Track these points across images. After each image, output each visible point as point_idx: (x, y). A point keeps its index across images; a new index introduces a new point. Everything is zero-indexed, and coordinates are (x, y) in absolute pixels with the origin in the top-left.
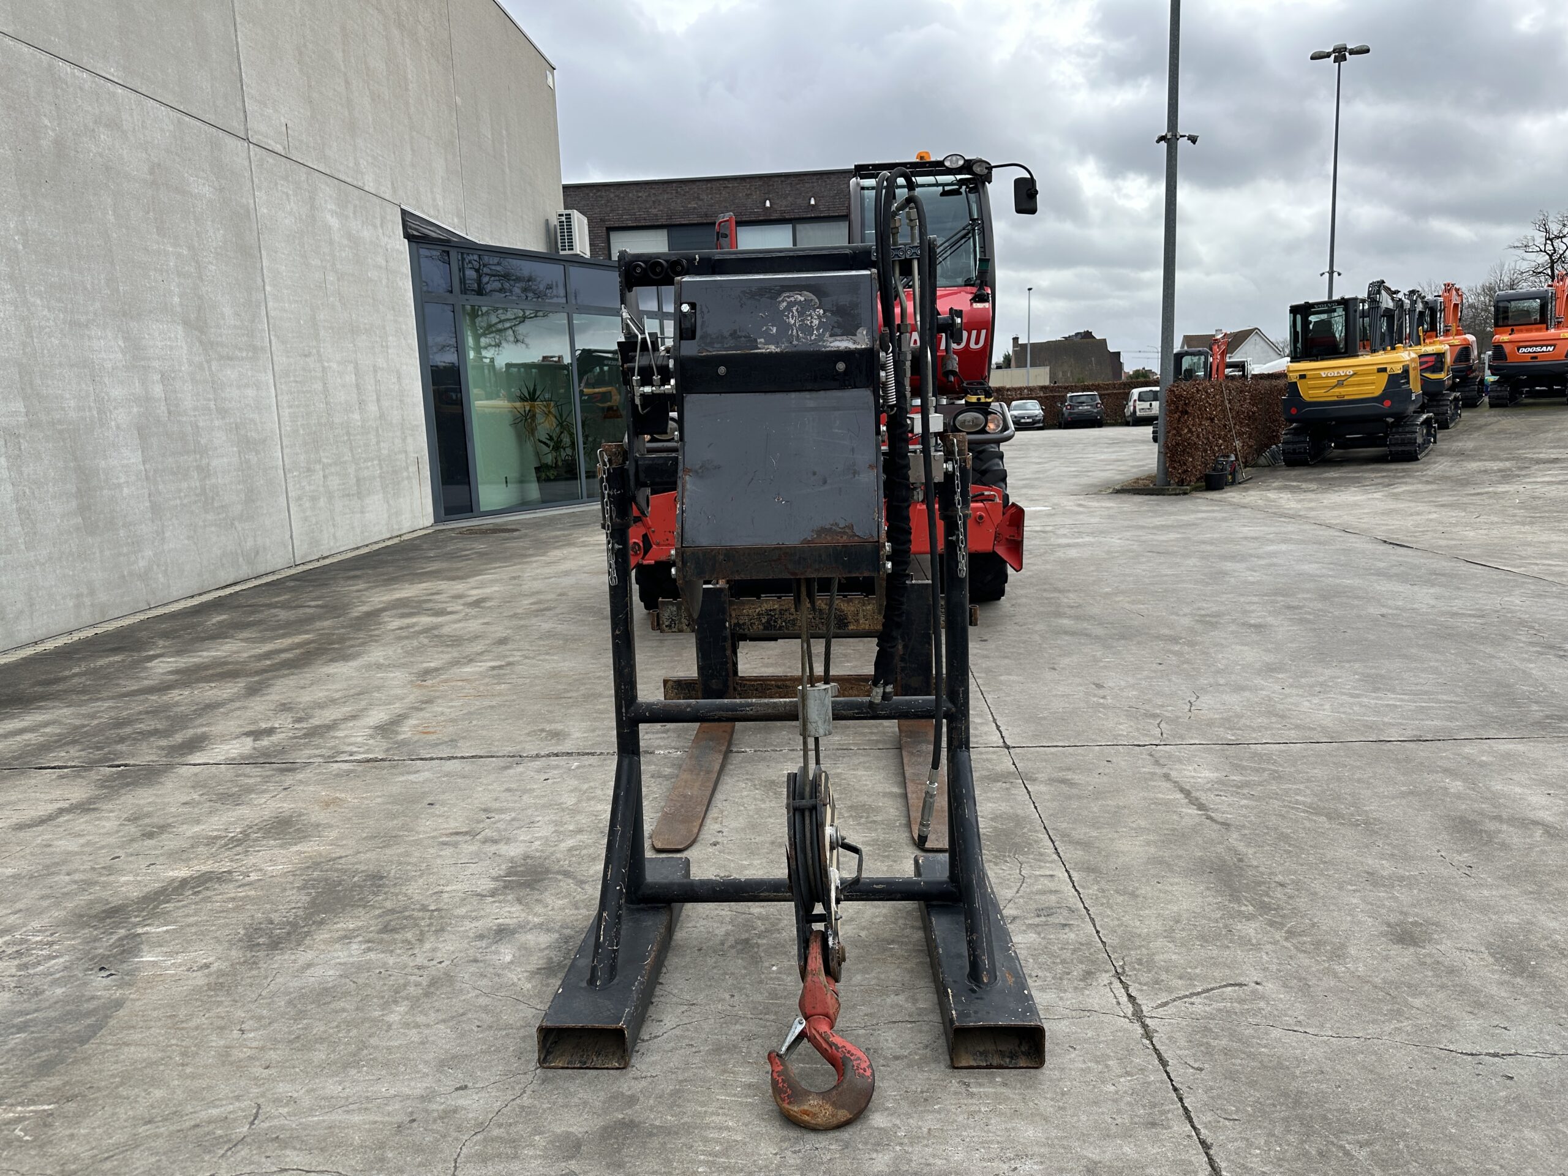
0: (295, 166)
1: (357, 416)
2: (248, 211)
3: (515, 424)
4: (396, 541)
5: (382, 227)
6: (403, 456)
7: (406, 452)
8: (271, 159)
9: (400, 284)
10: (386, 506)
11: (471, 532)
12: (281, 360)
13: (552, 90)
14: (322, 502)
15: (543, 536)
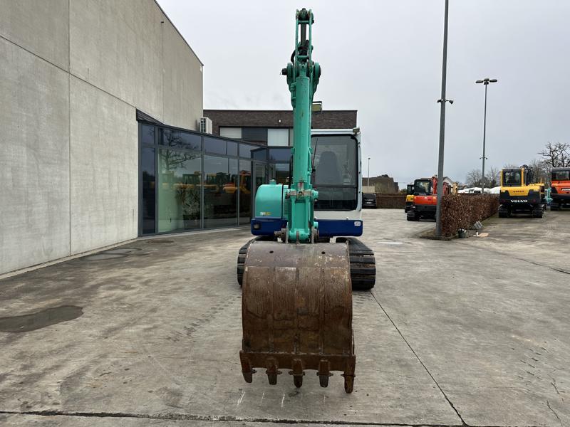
0: (90, 87)
1: (107, 191)
2: (66, 102)
5: (127, 115)
6: (127, 208)
8: (79, 82)
10: (117, 230)
11: (153, 242)
12: (74, 165)
13: (202, 73)
14: (87, 228)
15: (183, 245)
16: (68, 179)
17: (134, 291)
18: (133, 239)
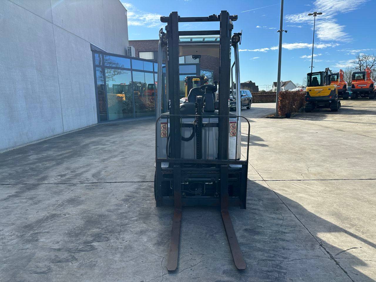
0: (64, 31)
1: (79, 95)
2: (53, 42)
5: (85, 47)
7: (91, 105)
8: (58, 29)
9: (90, 62)
10: (86, 118)
11: (107, 125)
12: (61, 80)
13: (126, 17)
14: (71, 117)
15: (126, 126)
16: (59, 88)
18: (96, 124)
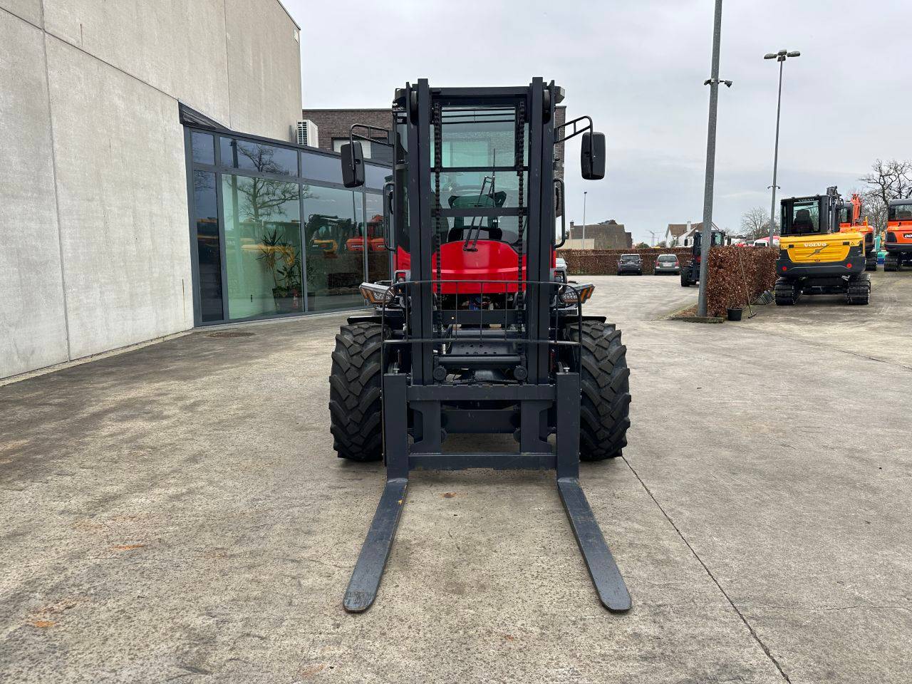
0: (87, 56)
1: (132, 248)
2: (40, 84)
3: (260, 259)
4: (160, 341)
5: (162, 111)
6: (171, 278)
7: (174, 275)
8: (65, 49)
9: (176, 155)
10: (154, 314)
11: (220, 335)
12: (65, 201)
13: (298, 43)
14: (99, 312)
15: (270, 340)
17: (165, 422)
18: (185, 331)
